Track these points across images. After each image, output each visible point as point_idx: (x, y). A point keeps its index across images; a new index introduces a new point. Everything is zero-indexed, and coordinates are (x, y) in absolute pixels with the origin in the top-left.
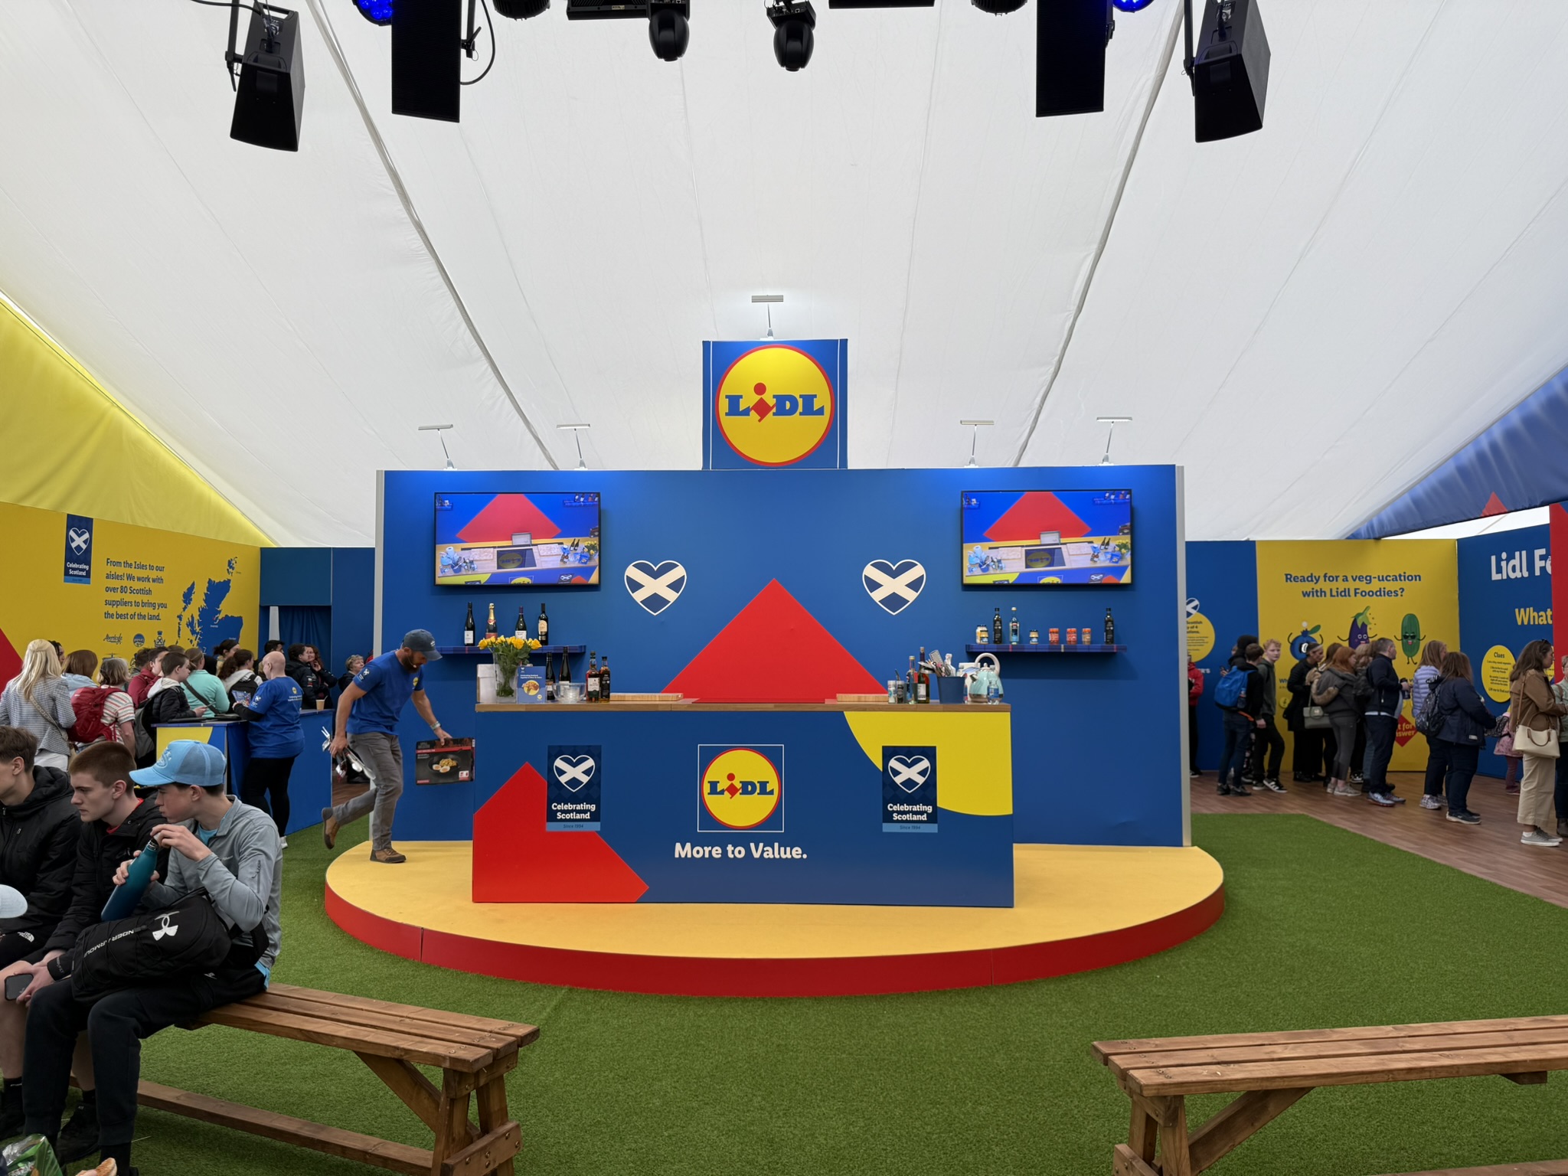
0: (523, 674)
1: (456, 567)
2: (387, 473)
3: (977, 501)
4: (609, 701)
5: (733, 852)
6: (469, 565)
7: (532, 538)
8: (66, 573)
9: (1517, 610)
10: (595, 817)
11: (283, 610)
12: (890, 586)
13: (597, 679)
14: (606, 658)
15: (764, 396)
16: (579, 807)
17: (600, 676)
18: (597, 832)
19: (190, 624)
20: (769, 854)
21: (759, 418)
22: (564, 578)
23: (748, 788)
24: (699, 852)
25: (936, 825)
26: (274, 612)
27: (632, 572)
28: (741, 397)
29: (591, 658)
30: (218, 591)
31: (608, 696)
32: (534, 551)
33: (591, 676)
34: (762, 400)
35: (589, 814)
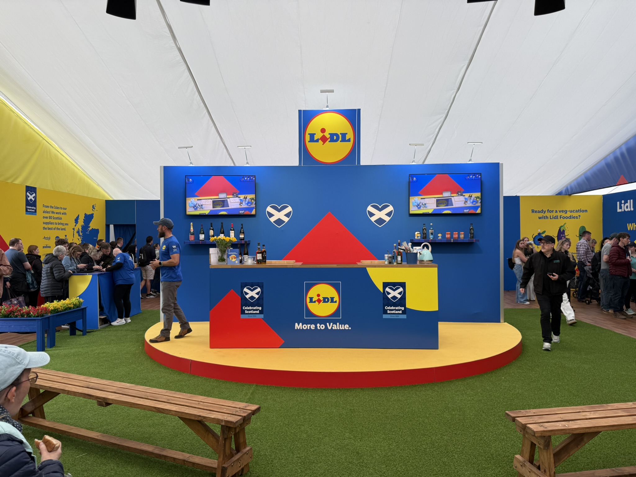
0: (229, 252)
1: (195, 207)
2: (164, 167)
3: (416, 179)
4: (266, 263)
5: (320, 327)
6: (201, 206)
7: (227, 195)
8: (27, 211)
9: (628, 224)
10: (261, 312)
11: (115, 226)
12: (378, 215)
13: (261, 254)
14: (264, 245)
15: (325, 134)
16: (254, 308)
17: (262, 253)
18: (262, 318)
19: (78, 232)
20: (335, 327)
21: (323, 143)
22: (241, 212)
23: (326, 300)
24: (306, 327)
25: (406, 315)
26: (112, 227)
27: (269, 209)
28: (315, 134)
29: (258, 245)
30: (89, 218)
31: (265, 262)
32: (228, 200)
33: (258, 253)
34: (324, 135)
35: (258, 311)
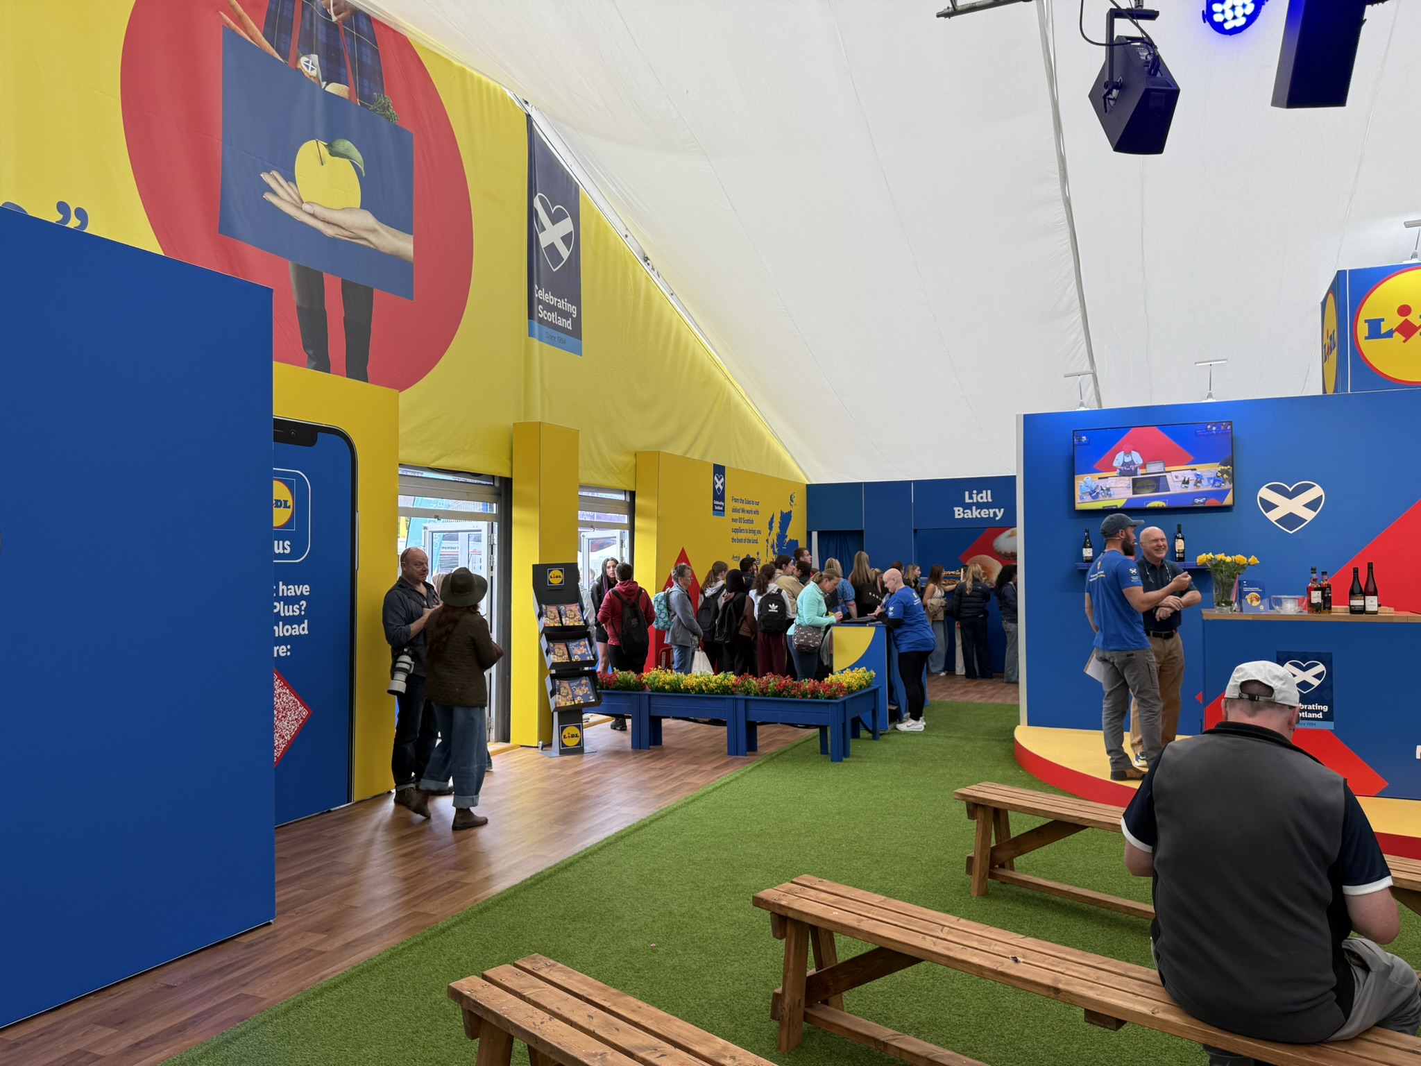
1: (1094, 494)
2: (1027, 417)
4: (1330, 612)
6: (1106, 492)
7: (1165, 466)
8: (714, 509)
10: (1327, 717)
13: (1320, 592)
14: (1326, 573)
15: (1409, 318)
16: (1310, 707)
17: (1322, 589)
18: (1330, 730)
21: (1404, 339)
22: (1197, 501)
26: (815, 535)
27: (1265, 493)
28: (1383, 320)
29: (1312, 573)
30: (786, 518)
31: (1330, 608)
32: (1167, 477)
34: (1406, 320)
35: (1321, 714)
